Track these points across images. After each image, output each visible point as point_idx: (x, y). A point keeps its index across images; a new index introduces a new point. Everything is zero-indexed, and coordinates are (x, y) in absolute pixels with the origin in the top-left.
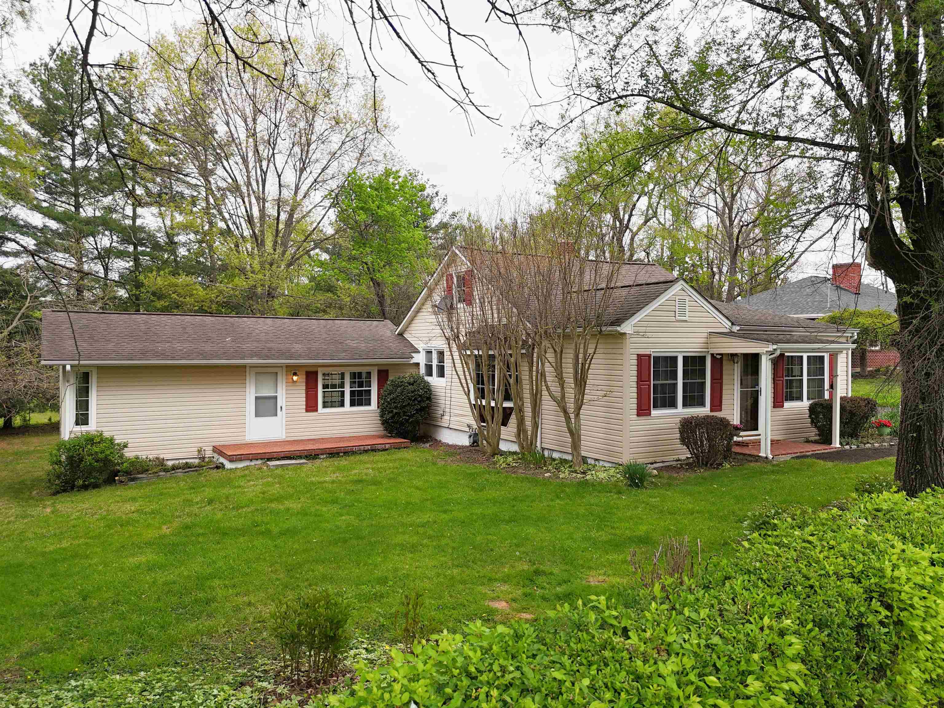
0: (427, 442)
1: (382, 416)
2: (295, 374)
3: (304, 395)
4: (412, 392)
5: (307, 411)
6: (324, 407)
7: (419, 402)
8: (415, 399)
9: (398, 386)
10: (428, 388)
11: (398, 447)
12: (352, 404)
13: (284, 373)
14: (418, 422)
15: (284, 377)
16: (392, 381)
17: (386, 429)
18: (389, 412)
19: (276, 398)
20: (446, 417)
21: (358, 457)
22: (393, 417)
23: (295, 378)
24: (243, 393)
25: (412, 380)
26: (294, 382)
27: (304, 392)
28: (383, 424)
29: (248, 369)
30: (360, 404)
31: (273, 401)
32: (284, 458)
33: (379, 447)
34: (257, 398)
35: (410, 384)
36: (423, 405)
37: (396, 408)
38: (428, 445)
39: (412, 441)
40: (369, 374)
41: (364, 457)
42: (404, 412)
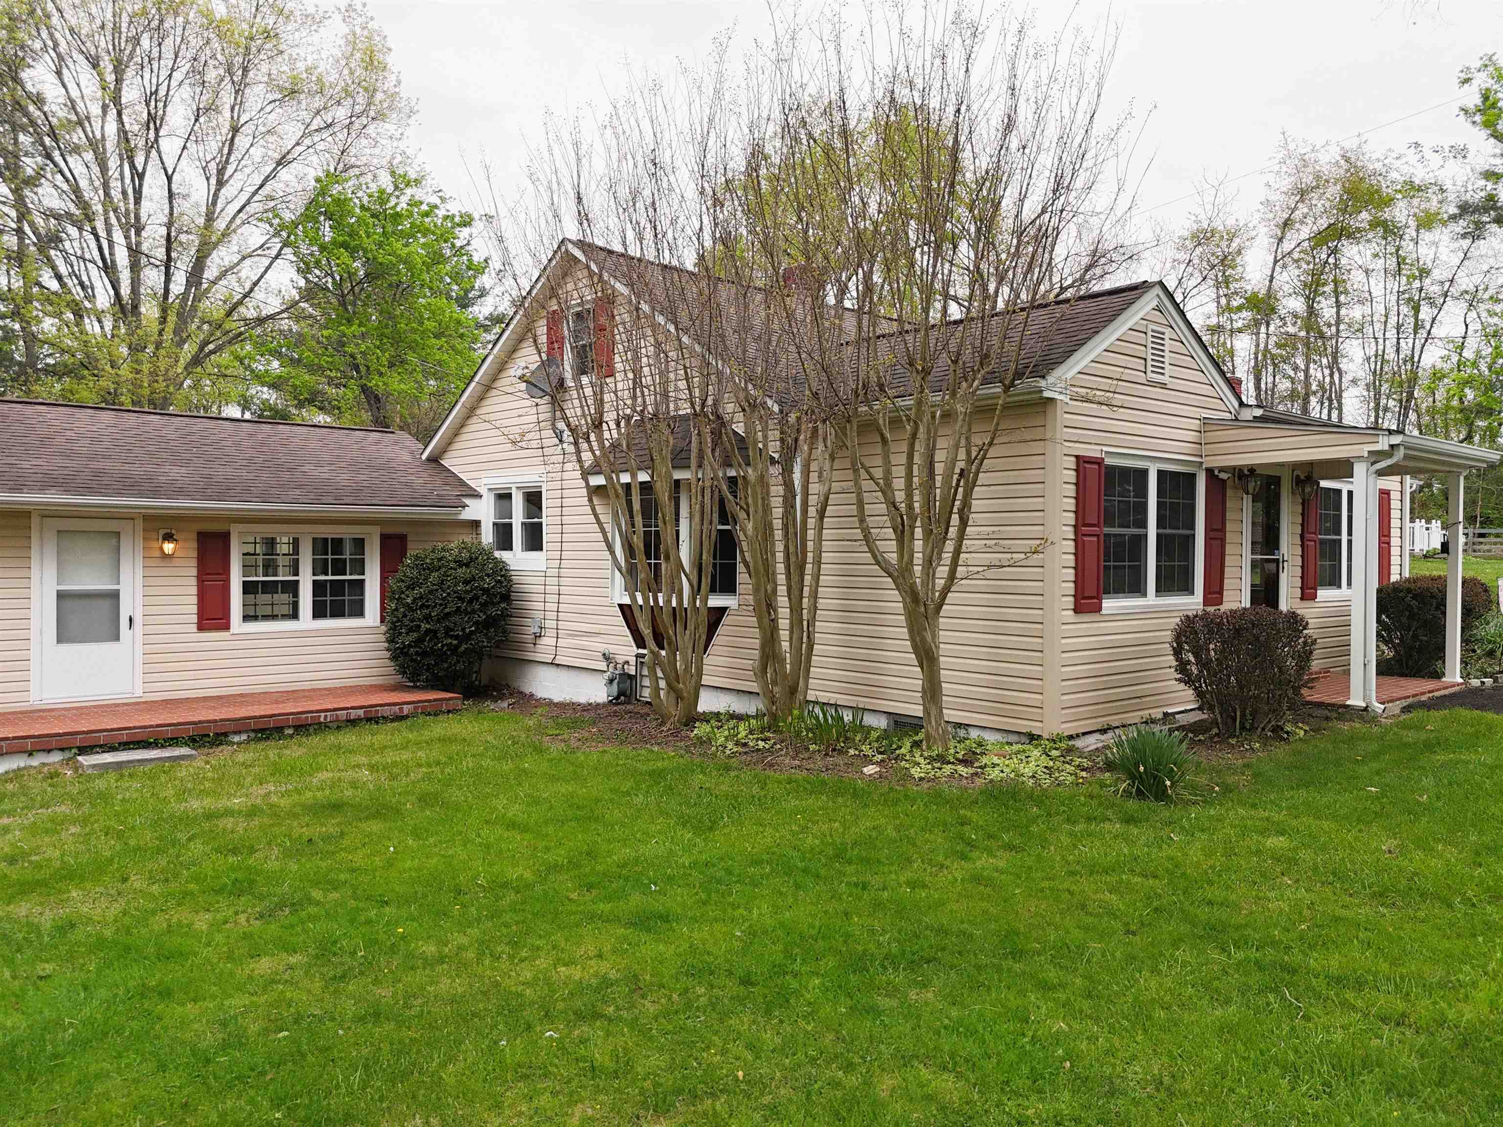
0: (502, 697)
1: (391, 641)
2: (168, 537)
3: (194, 590)
4: (466, 582)
5: (201, 628)
6: (246, 618)
7: (484, 605)
8: (476, 598)
9: (432, 569)
10: (502, 573)
11: (434, 711)
12: (319, 612)
13: (140, 534)
14: (479, 654)
15: (140, 544)
16: (417, 557)
17: (402, 670)
18: (410, 630)
19: (115, 596)
20: (548, 641)
21: (332, 738)
22: (419, 641)
23: (168, 547)
24: (23, 583)
25: (465, 555)
26: (165, 557)
27: (194, 581)
28: (394, 658)
29: (35, 521)
30: (338, 612)
31: (106, 604)
32: (126, 746)
33: (386, 711)
34: (61, 596)
35: (460, 564)
36: (493, 611)
37: (427, 618)
38: (505, 704)
39: (466, 697)
40: (359, 544)
41: (348, 738)
42: (448, 630)
